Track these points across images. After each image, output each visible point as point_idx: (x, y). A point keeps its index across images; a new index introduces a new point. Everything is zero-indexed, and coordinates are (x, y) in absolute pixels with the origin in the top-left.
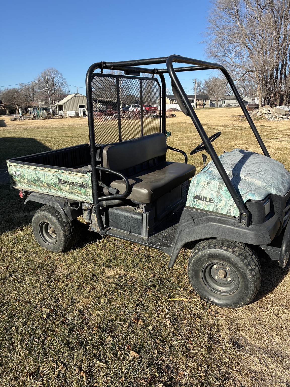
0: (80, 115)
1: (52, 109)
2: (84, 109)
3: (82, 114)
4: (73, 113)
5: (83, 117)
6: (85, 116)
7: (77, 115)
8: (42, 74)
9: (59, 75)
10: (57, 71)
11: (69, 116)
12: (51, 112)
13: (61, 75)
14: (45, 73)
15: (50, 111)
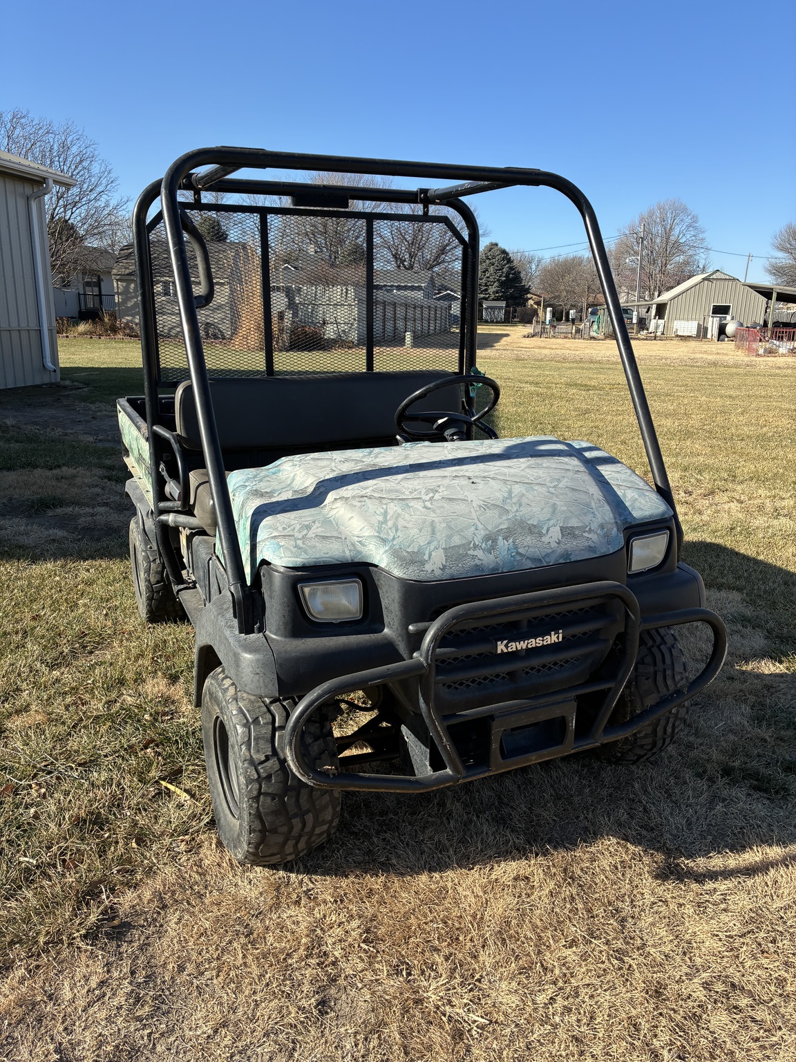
0: (709, 336)
1: (638, 313)
2: (725, 318)
3: (716, 332)
4: (690, 328)
5: (716, 339)
6: (722, 337)
7: (702, 333)
8: (642, 219)
9: (688, 220)
10: (684, 210)
11: (677, 336)
12: (635, 321)
13: (695, 219)
14: (651, 215)
15: (632, 319)
